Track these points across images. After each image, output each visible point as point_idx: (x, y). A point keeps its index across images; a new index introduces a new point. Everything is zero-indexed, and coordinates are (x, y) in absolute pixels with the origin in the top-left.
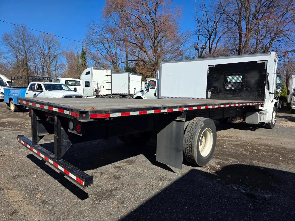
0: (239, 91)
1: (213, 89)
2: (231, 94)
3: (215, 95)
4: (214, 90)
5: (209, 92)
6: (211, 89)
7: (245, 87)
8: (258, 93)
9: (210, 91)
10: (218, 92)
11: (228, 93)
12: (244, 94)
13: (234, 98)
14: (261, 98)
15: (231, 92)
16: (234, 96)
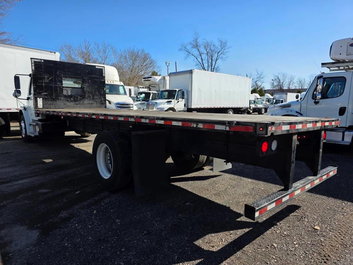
0: (81, 98)
1: (45, 95)
2: (71, 101)
3: (50, 102)
4: (47, 96)
5: (38, 99)
6: (42, 94)
7: (87, 94)
8: (100, 100)
9: (40, 98)
10: (53, 99)
11: (68, 100)
12: (86, 101)
13: (76, 106)
14: (104, 106)
15: (72, 99)
16: (76, 104)
